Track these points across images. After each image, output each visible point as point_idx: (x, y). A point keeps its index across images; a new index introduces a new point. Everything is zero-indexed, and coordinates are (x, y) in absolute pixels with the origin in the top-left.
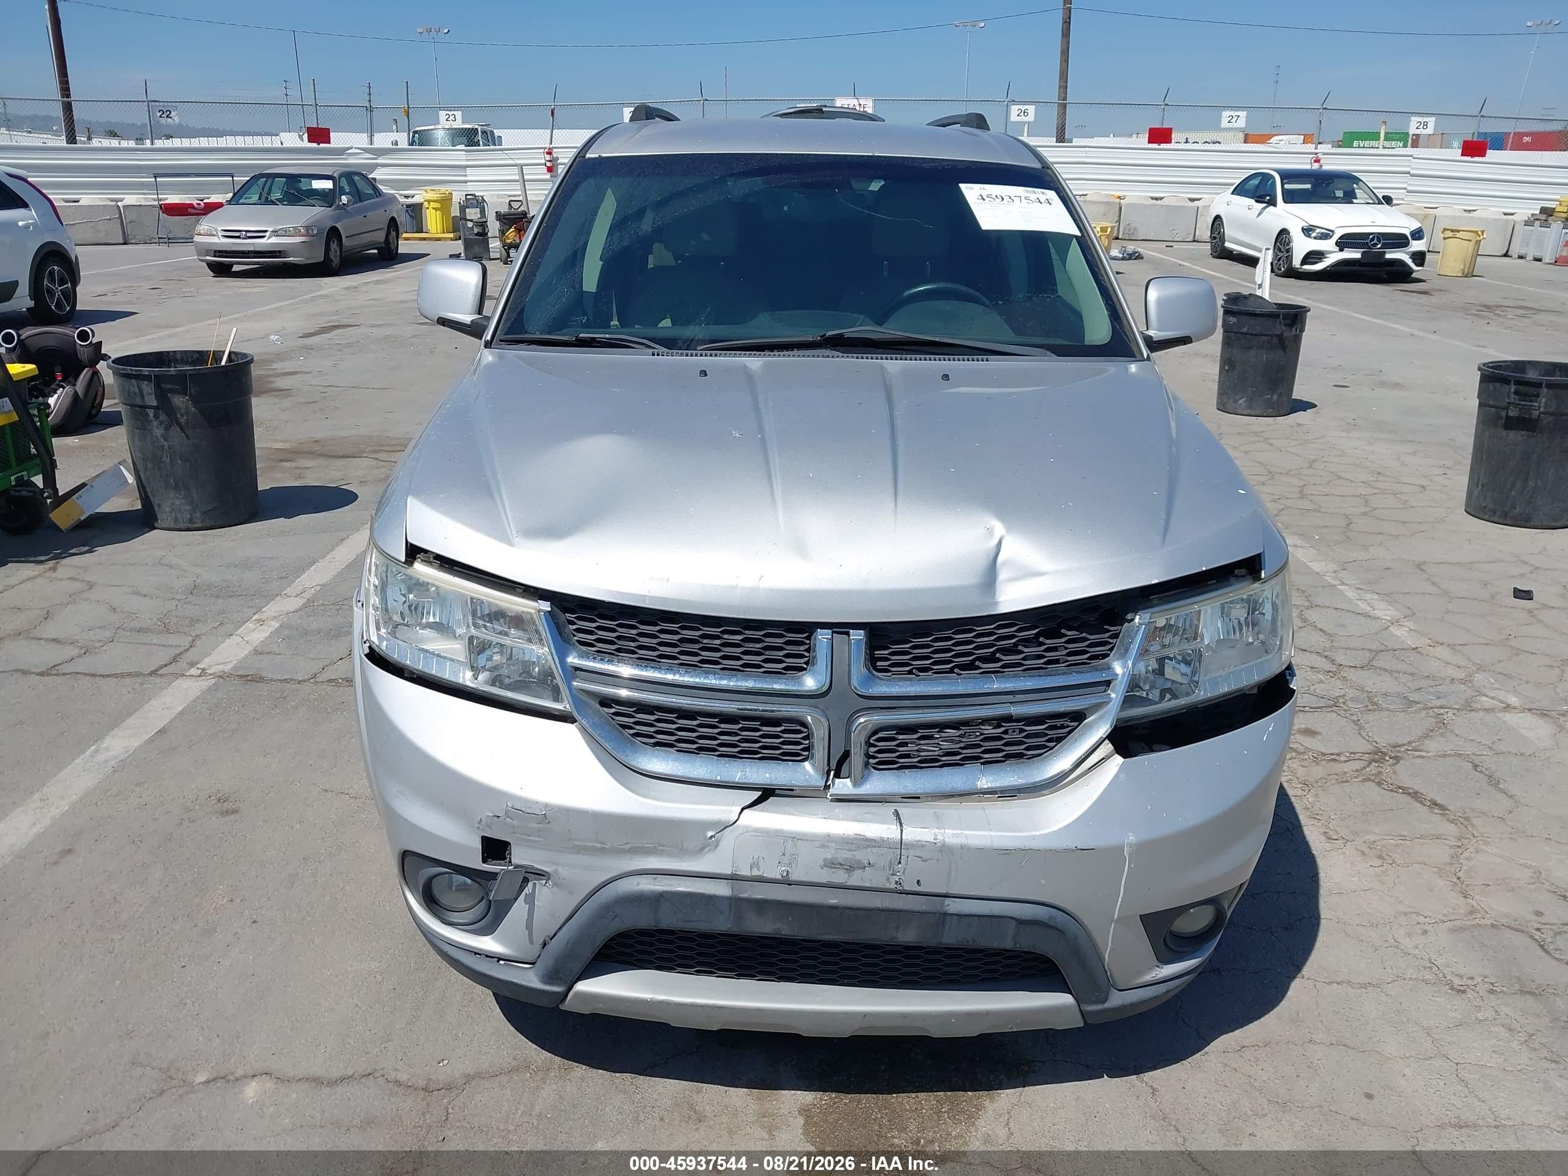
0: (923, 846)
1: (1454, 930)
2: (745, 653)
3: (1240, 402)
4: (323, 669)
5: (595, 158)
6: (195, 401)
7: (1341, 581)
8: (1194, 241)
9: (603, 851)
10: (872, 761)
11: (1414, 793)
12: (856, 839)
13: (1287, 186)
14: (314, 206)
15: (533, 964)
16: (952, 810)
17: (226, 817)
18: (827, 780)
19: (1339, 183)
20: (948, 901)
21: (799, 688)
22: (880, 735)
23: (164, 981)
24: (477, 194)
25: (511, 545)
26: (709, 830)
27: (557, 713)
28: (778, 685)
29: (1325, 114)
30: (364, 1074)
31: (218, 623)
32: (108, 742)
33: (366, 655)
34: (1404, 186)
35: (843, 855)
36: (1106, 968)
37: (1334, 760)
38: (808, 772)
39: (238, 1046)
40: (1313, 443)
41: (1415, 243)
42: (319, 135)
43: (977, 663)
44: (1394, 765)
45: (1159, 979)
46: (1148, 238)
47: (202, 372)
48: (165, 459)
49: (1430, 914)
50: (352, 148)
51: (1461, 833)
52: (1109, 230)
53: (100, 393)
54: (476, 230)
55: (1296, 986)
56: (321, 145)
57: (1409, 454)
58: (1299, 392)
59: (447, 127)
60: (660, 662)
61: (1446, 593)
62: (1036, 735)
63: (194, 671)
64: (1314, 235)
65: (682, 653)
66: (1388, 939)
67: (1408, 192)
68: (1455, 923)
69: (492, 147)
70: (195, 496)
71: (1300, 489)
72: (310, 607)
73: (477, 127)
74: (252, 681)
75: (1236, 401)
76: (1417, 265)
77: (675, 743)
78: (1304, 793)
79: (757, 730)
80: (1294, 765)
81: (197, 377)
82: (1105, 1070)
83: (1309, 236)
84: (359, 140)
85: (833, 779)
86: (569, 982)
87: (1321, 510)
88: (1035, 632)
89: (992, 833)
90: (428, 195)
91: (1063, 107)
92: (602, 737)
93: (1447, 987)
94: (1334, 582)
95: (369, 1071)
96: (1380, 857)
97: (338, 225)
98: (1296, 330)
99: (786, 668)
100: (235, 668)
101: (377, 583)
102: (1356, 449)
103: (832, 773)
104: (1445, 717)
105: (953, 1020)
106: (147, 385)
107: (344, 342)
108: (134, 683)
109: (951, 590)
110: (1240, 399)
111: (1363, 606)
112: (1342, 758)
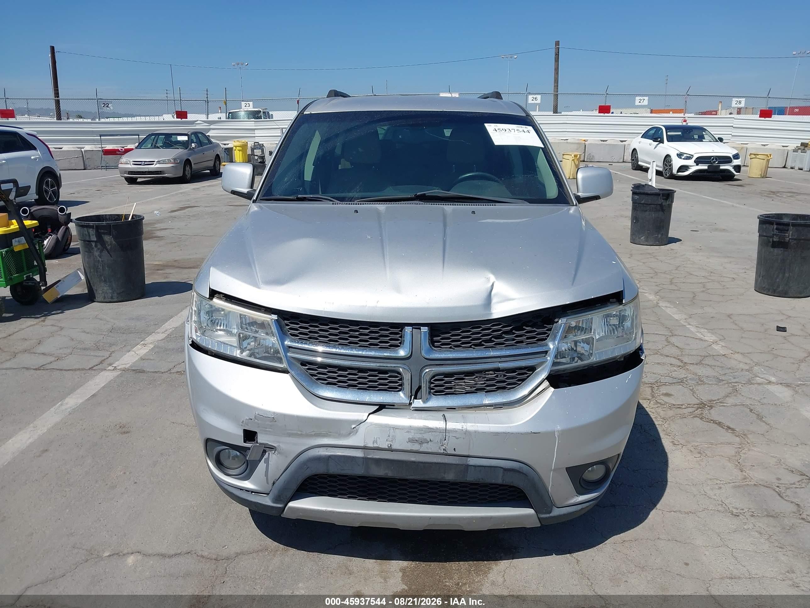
0: (456, 431)
1: (735, 487)
2: (371, 338)
3: (642, 238)
4: (174, 367)
5: (308, 114)
6: (115, 238)
7: (688, 323)
8: (623, 162)
9: (301, 436)
10: (432, 391)
11: (719, 423)
12: (424, 428)
13: (669, 133)
14: (178, 149)
15: (268, 494)
16: (470, 414)
17: (124, 435)
18: (410, 400)
19: (695, 131)
20: (469, 459)
21: (397, 355)
22: (436, 378)
23: (90, 510)
24: (260, 143)
25: (259, 288)
26: (352, 425)
27: (280, 370)
28: (386, 354)
29: (688, 98)
30: (186, 552)
31: (123, 346)
32: (67, 400)
33: (190, 345)
34: (730, 133)
35: (418, 436)
36: (550, 495)
37: (680, 408)
38: (401, 397)
39: (125, 539)
40: (678, 258)
41: (735, 161)
42: (182, 115)
43: (483, 343)
44: (709, 410)
45: (577, 502)
46: (600, 161)
47: (118, 224)
48: (100, 267)
49: (723, 479)
50: (198, 121)
51: (741, 441)
52: (578, 156)
53: (69, 238)
54: (259, 161)
55: (653, 514)
56: (183, 119)
57: (727, 263)
58: (671, 234)
59: (245, 110)
60: (329, 343)
61: (742, 329)
62: (513, 378)
63: (110, 368)
64: (683, 157)
65: (340, 339)
66: (701, 491)
67: (732, 136)
68: (736, 483)
69: (268, 119)
70: (114, 285)
71: (670, 280)
72: (169, 338)
73: (260, 110)
74: (139, 372)
75: (640, 238)
76: (737, 172)
77: (337, 383)
78: (663, 423)
79: (376, 376)
80: (659, 410)
81: (116, 227)
82: (554, 552)
83: (681, 158)
84: (203, 117)
85: (413, 400)
86: (285, 502)
87: (681, 290)
88: (511, 328)
89: (490, 425)
90: (235, 143)
91: (556, 96)
92: (301, 380)
93: (730, 513)
94: (685, 324)
95: (189, 551)
96: (699, 453)
97: (190, 158)
98: (669, 202)
99: (391, 346)
100: (131, 366)
101: (196, 309)
102: (700, 261)
103: (413, 397)
104: (737, 387)
105: (474, 521)
106: (92, 230)
107: (191, 214)
108: (81, 373)
109: (469, 307)
110: (642, 237)
111: (699, 335)
112: (683, 407)
